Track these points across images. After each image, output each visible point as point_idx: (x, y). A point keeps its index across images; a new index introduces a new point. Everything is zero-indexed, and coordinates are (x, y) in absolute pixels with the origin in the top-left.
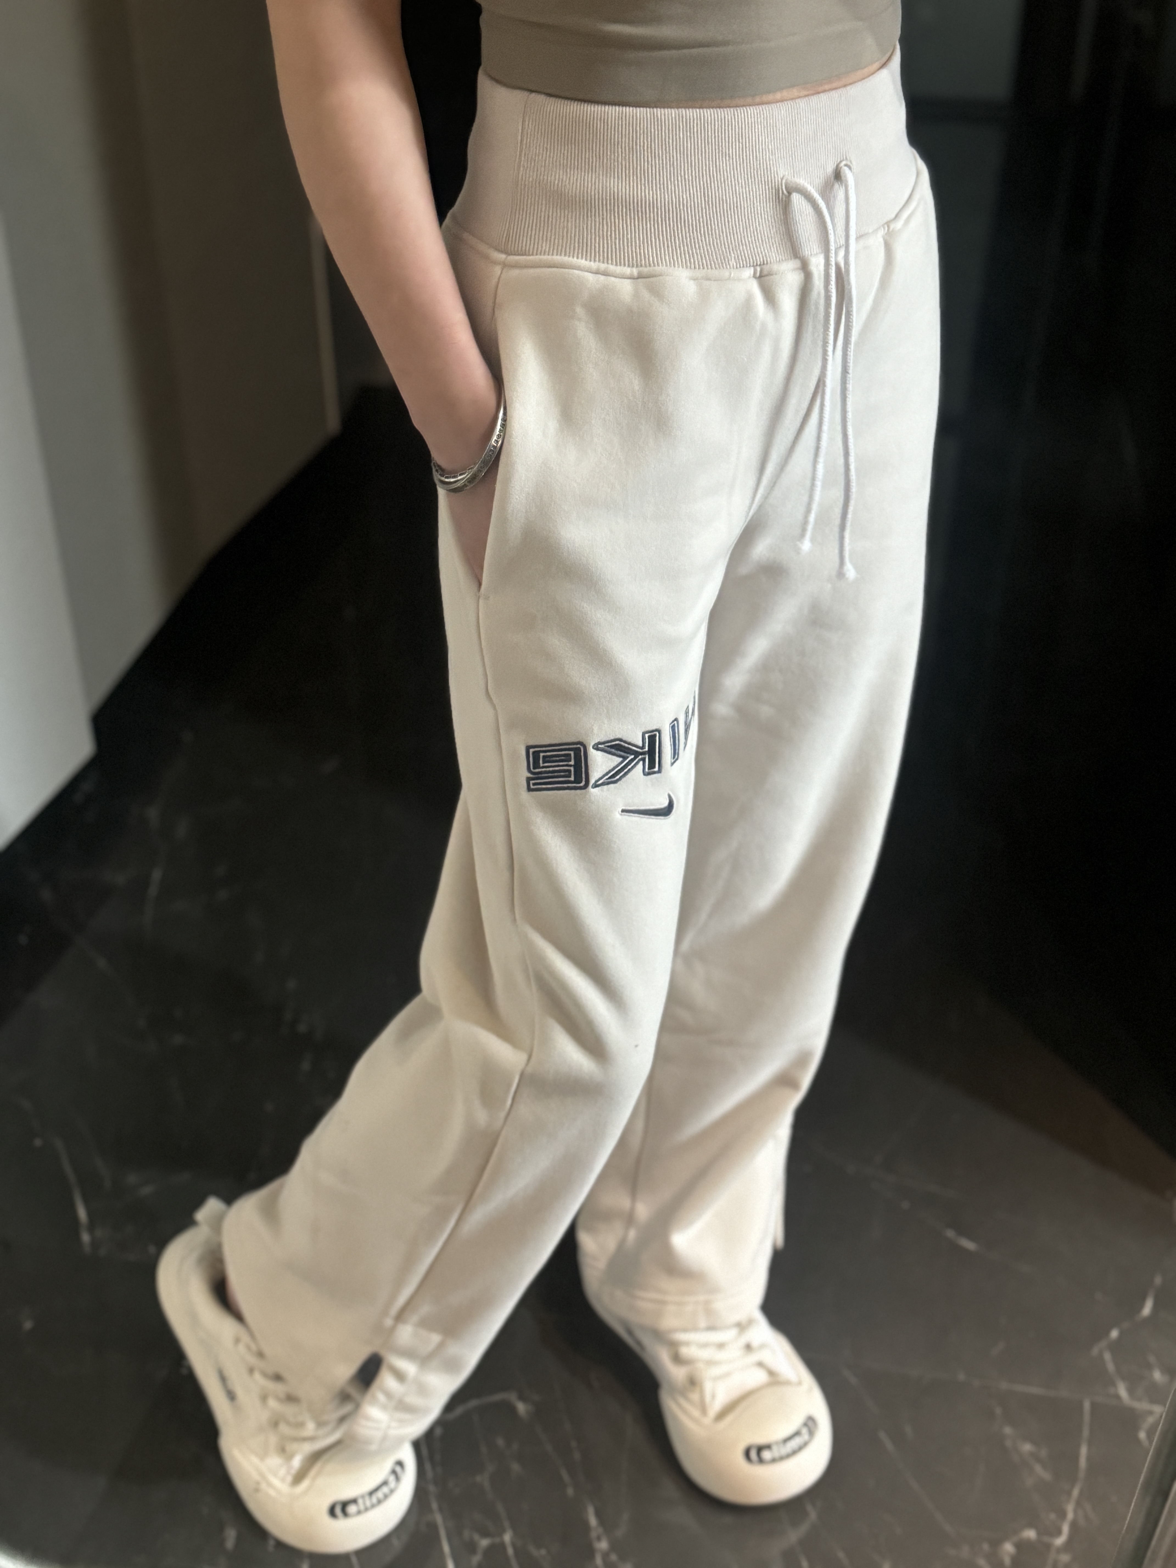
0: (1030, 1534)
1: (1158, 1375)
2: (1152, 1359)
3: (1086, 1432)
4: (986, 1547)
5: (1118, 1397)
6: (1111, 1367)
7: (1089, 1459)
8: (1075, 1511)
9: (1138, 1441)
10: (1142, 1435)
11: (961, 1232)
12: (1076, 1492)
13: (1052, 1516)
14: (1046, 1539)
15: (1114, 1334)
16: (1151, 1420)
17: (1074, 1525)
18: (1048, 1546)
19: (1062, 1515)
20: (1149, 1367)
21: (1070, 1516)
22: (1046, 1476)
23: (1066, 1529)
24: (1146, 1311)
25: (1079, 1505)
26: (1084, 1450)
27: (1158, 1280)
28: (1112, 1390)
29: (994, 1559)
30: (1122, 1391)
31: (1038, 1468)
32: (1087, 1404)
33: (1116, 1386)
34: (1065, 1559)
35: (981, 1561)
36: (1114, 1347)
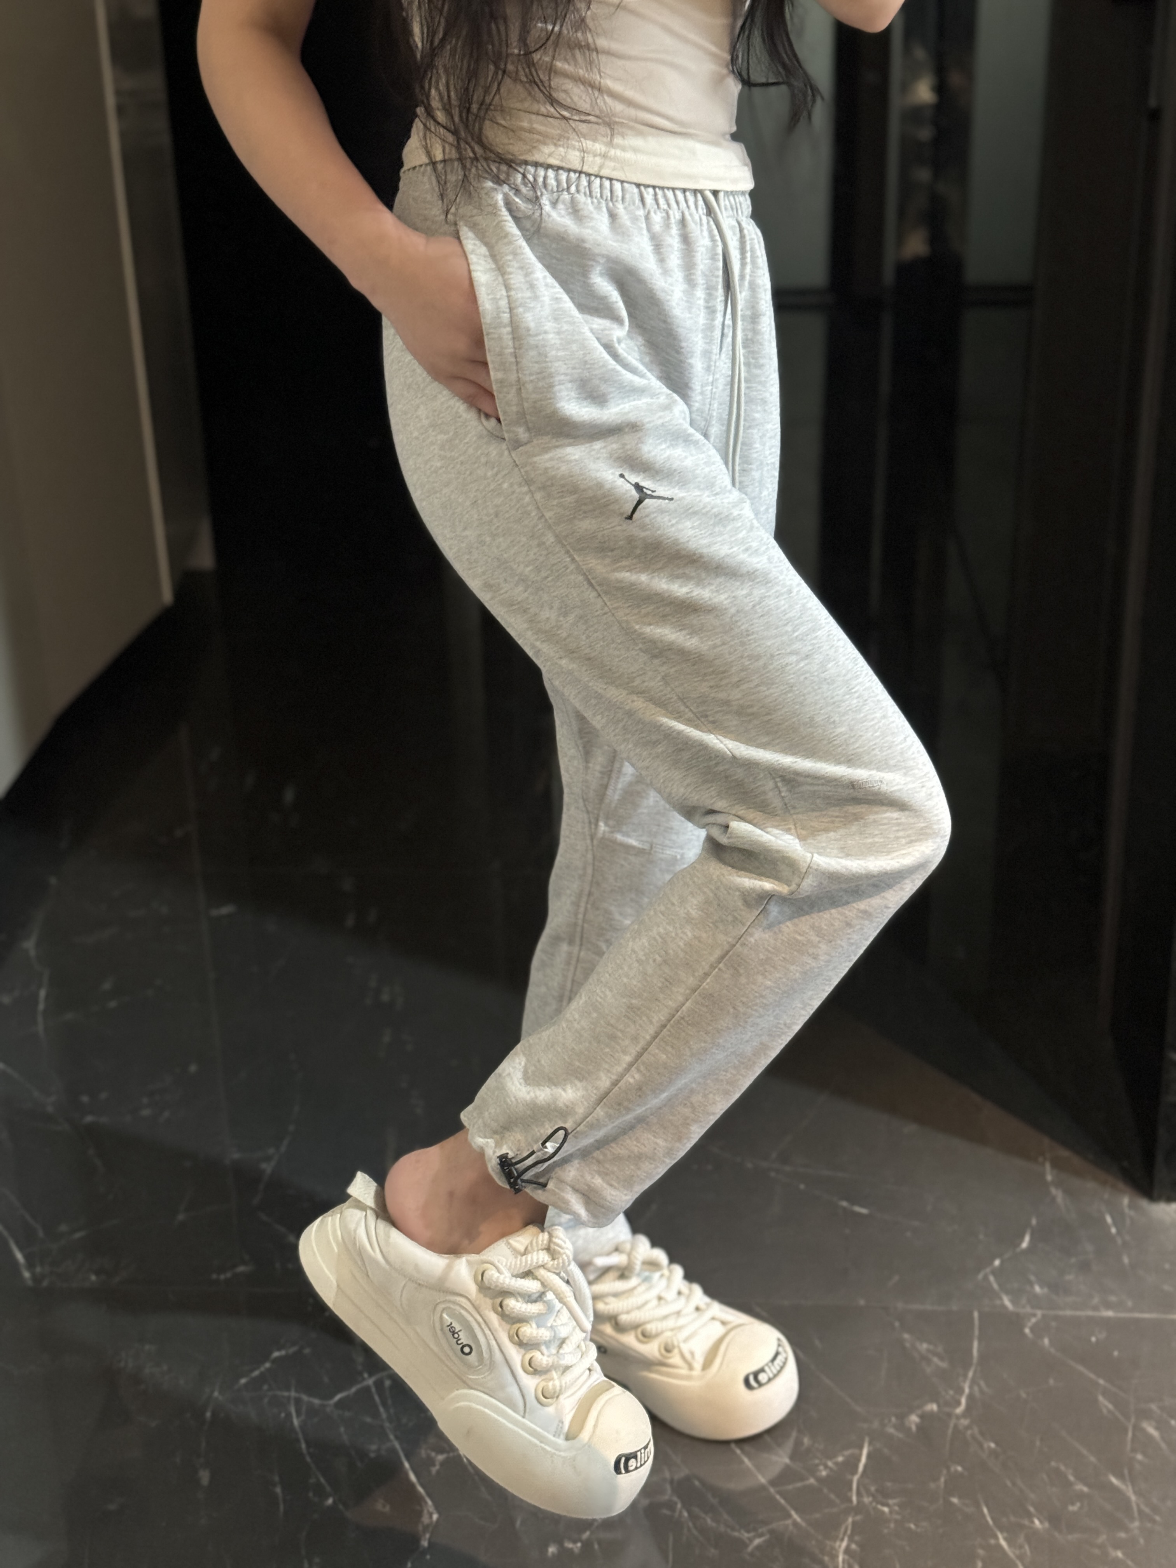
0: (934, 1407)
1: (1037, 1289)
2: (1032, 1278)
3: (976, 1332)
4: (893, 1419)
5: (1004, 1306)
6: (995, 1286)
7: (980, 1351)
8: (971, 1388)
9: (1021, 1334)
10: (1027, 1331)
11: (854, 1199)
12: (970, 1374)
13: (951, 1392)
14: (947, 1409)
15: (997, 1263)
16: (1034, 1320)
17: (971, 1399)
18: (949, 1415)
19: (960, 1391)
20: (1031, 1284)
21: (967, 1390)
22: (944, 1365)
23: (963, 1401)
24: (1025, 1245)
25: (974, 1382)
26: (976, 1344)
27: (1034, 1222)
28: (998, 1302)
29: (901, 1426)
30: (1007, 1302)
31: (935, 1360)
32: (976, 1315)
33: (1001, 1299)
34: (966, 1421)
35: (891, 1430)
36: (997, 1272)
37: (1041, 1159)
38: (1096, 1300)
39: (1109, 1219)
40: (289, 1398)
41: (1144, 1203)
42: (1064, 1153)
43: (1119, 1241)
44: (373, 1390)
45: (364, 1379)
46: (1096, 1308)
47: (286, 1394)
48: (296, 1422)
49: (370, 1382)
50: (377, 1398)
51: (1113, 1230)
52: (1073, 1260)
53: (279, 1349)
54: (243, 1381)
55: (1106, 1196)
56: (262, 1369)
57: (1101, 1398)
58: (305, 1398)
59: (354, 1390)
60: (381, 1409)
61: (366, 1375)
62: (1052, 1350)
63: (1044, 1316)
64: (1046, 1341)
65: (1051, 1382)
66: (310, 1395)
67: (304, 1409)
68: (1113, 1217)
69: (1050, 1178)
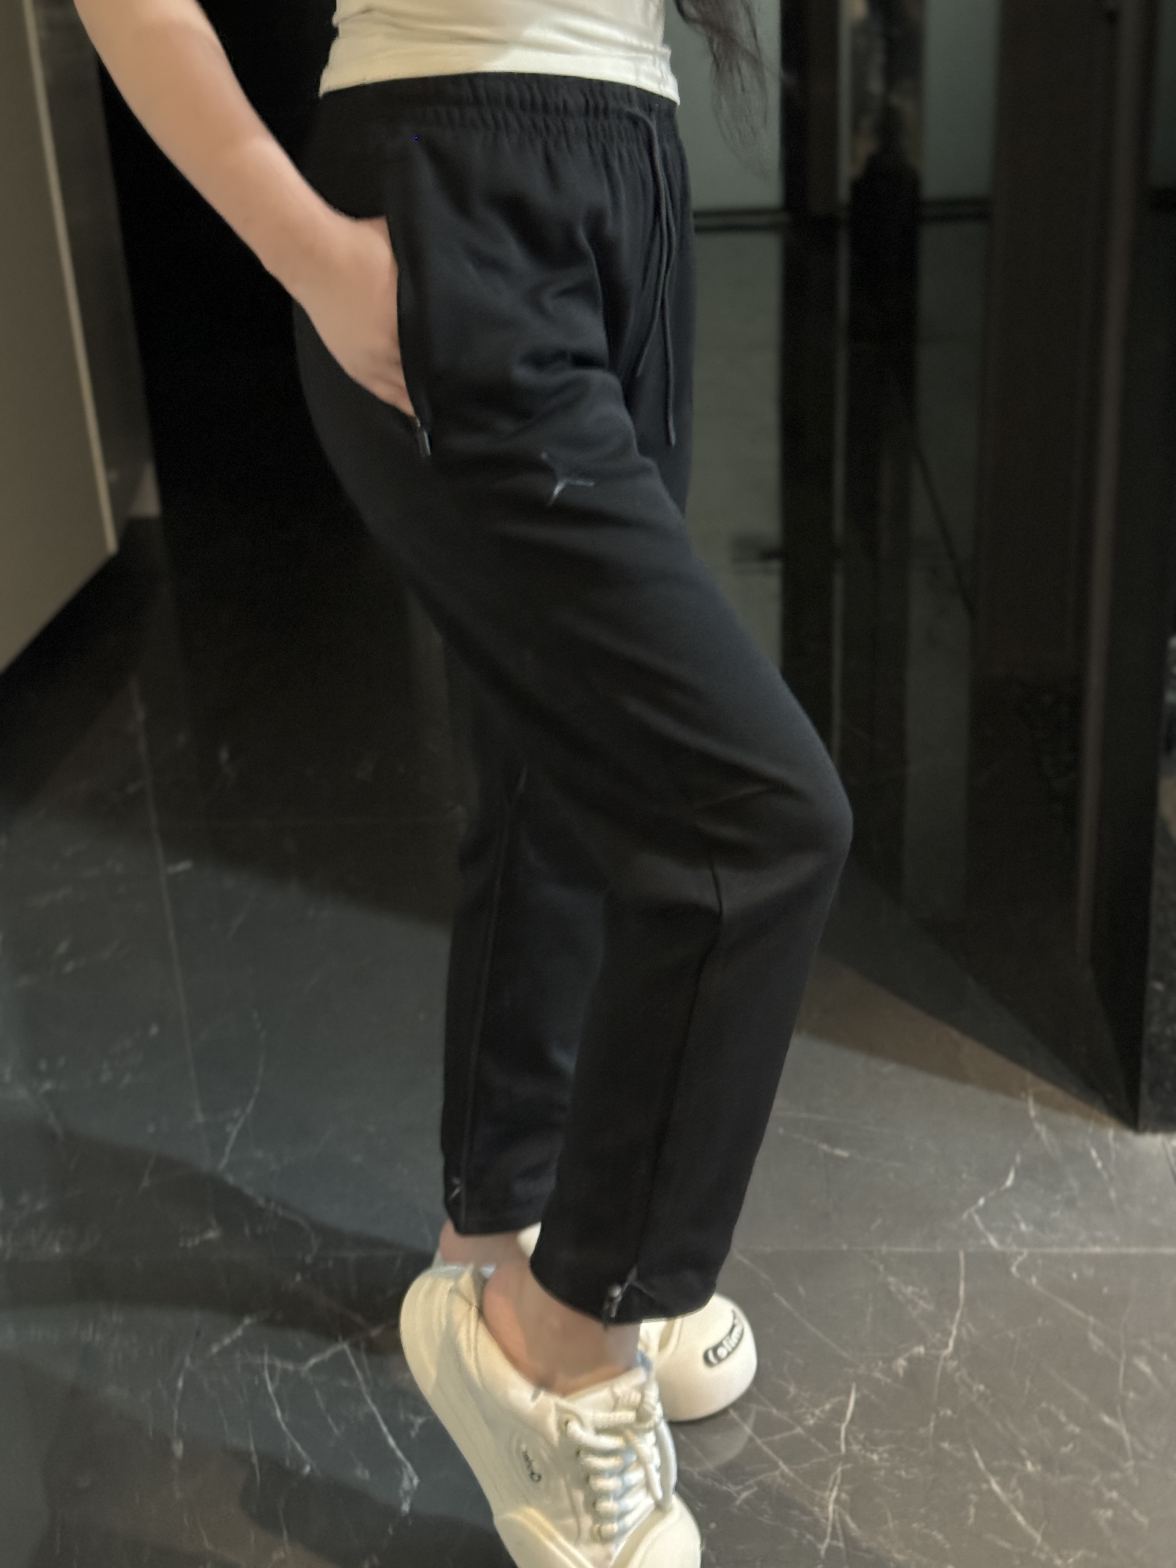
0: (921, 1350)
1: (1023, 1227)
2: (1018, 1216)
3: (963, 1273)
4: (880, 1363)
5: (989, 1245)
6: (980, 1225)
7: (966, 1292)
8: (959, 1329)
9: (1008, 1273)
10: (1014, 1270)
11: (834, 1142)
12: (958, 1315)
13: (938, 1335)
14: (933, 1352)
15: (981, 1202)
16: (1020, 1259)
17: (959, 1341)
18: (937, 1358)
19: (948, 1333)
20: (1017, 1222)
21: (954, 1332)
22: (930, 1308)
23: (951, 1343)
24: (1009, 1182)
25: (961, 1324)
26: (962, 1286)
27: (1018, 1159)
28: (983, 1242)
29: (889, 1371)
30: (993, 1242)
31: (921, 1303)
32: (962, 1255)
33: (986, 1238)
34: (954, 1364)
35: (878, 1375)
36: (982, 1212)
37: (1023, 1095)
38: (1082, 1237)
39: (1094, 1154)
40: (262, 1364)
41: (1129, 1135)
42: (1047, 1088)
43: (1105, 1176)
44: (349, 1352)
45: (338, 1343)
46: (1083, 1245)
47: (259, 1360)
48: (270, 1388)
49: (345, 1345)
50: (353, 1362)
52: (1058, 1197)
53: (250, 1316)
54: (215, 1349)
55: (1090, 1130)
56: (234, 1336)
57: (1091, 1336)
58: (278, 1364)
59: (329, 1353)
60: (358, 1373)
61: (340, 1338)
62: (1040, 1289)
63: (1030, 1254)
64: (1034, 1280)
65: (1040, 1321)
66: (284, 1360)
67: (278, 1375)
68: (1098, 1151)
69: (1033, 1113)
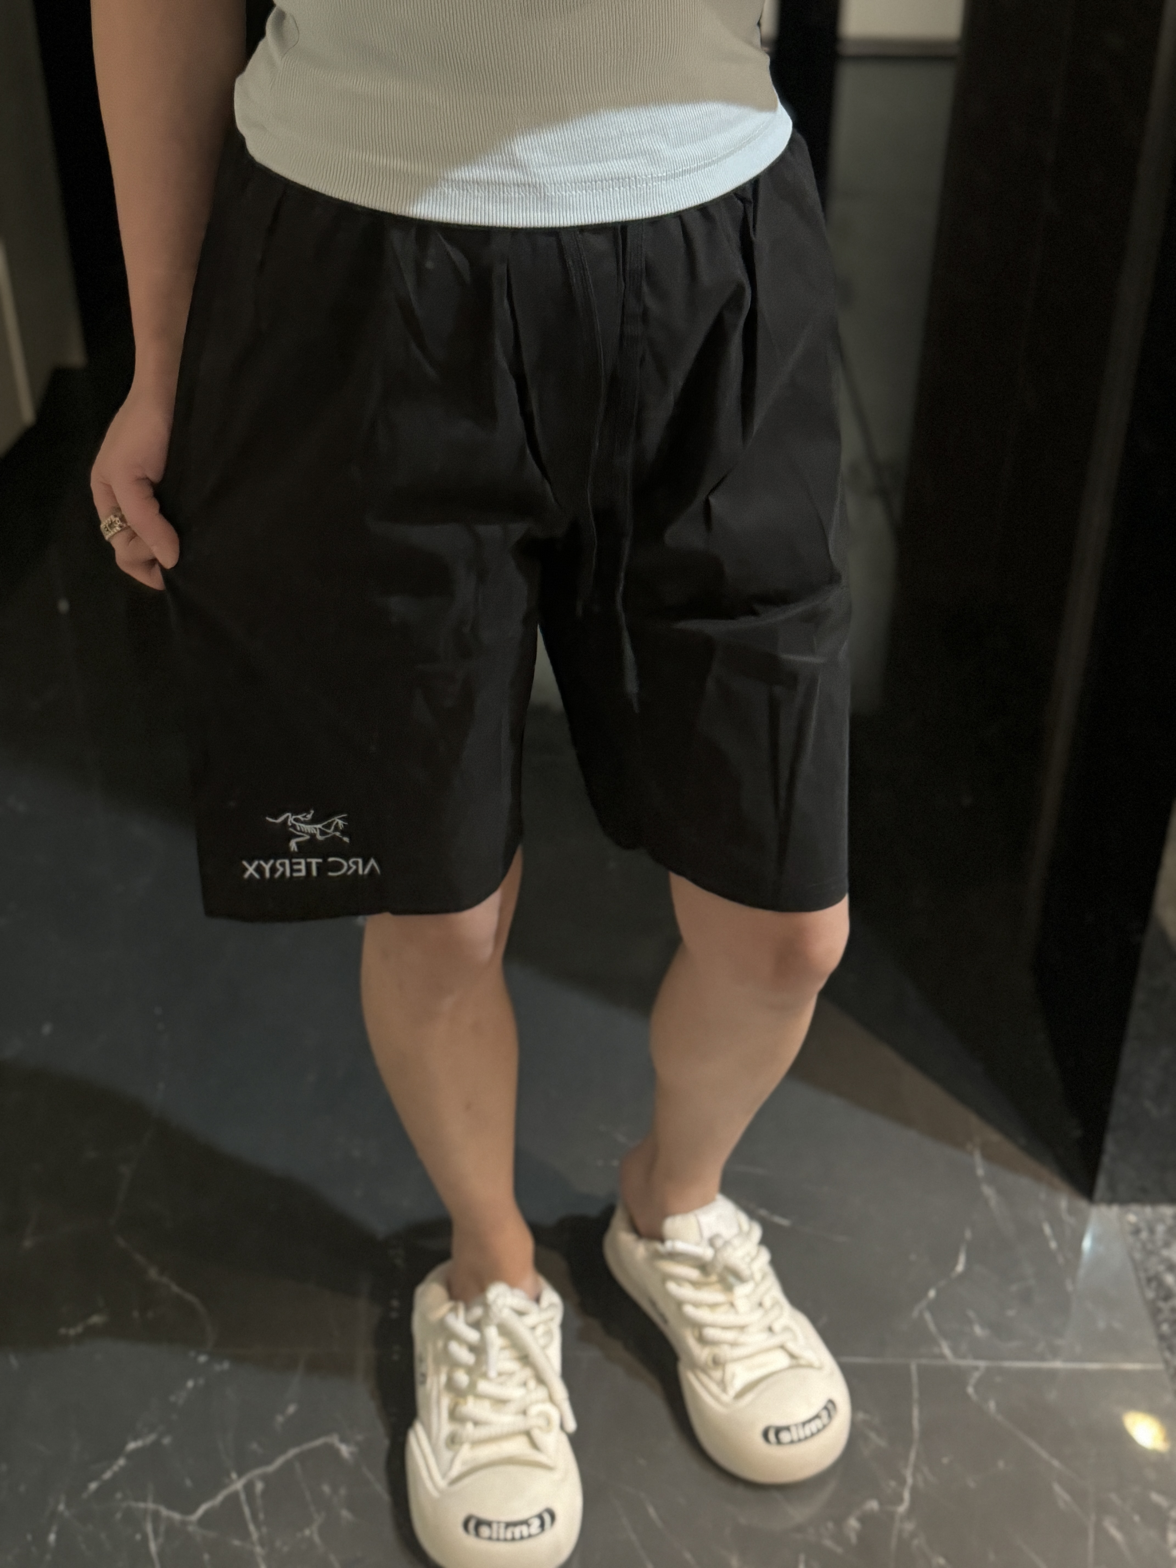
0: (873, 1505)
1: (978, 1330)
2: (971, 1314)
3: (916, 1394)
4: (830, 1525)
5: (942, 1356)
6: (932, 1327)
7: (921, 1421)
8: (914, 1475)
9: (967, 1397)
10: (970, 1390)
11: (774, 1210)
12: (912, 1456)
13: (893, 1484)
14: (888, 1508)
15: (932, 1294)
16: (976, 1375)
17: (914, 1490)
18: (891, 1516)
19: (902, 1482)
20: (970, 1323)
21: (910, 1481)
22: (882, 1445)
23: (907, 1495)
24: (960, 1268)
25: (917, 1469)
26: (916, 1413)
27: (968, 1234)
28: (936, 1350)
29: (840, 1537)
30: (947, 1351)
31: (873, 1435)
32: (913, 1368)
33: (939, 1346)
34: (909, 1526)
35: (828, 1543)
36: (933, 1307)
37: (969, 1146)
38: (1041, 1347)
39: (1047, 1229)
40: (145, 1511)
41: (1082, 1204)
42: (995, 1137)
43: (1061, 1260)
44: (243, 1497)
45: (232, 1482)
46: (1042, 1358)
47: (142, 1505)
48: (153, 1547)
49: (238, 1485)
50: (247, 1511)
51: (1053, 1245)
52: (1014, 1288)
53: (135, 1439)
54: (93, 1486)
55: (1043, 1196)
56: (115, 1468)
57: (1057, 1488)
58: (164, 1512)
59: (220, 1498)
60: (252, 1528)
61: (234, 1476)
62: (1000, 1418)
63: (988, 1370)
64: (992, 1405)
65: (1001, 1464)
66: (171, 1506)
67: (162, 1528)
68: (1052, 1227)
69: (980, 1172)
